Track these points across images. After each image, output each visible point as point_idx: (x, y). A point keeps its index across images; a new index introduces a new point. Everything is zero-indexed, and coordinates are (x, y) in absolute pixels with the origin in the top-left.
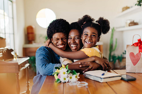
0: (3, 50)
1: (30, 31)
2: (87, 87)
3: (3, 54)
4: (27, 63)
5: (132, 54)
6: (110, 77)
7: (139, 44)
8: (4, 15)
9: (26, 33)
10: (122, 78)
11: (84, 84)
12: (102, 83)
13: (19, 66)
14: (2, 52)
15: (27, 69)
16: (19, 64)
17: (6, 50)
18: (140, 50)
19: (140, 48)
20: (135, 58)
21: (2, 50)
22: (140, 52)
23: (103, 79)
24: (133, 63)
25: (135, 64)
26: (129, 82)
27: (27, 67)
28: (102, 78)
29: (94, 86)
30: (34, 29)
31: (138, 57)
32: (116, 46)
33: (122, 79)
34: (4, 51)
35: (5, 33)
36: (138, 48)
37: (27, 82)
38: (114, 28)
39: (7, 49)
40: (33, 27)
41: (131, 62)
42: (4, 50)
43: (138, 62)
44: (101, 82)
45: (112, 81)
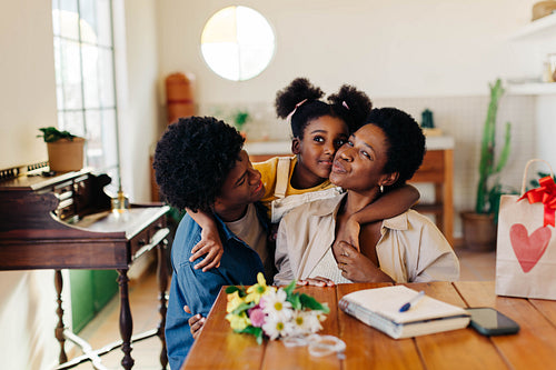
0: (73, 179)
1: (177, 96)
2: (343, 357)
3: (74, 196)
4: (159, 228)
5: (518, 231)
6: (426, 321)
7: (546, 196)
8: (80, 42)
9: (163, 100)
10: (471, 322)
11: (334, 343)
12: (398, 340)
13: (129, 243)
14: (72, 186)
15: (162, 248)
16: (129, 237)
17: (86, 177)
18: (548, 217)
19: (549, 210)
20: (528, 243)
21: (70, 182)
22: (546, 222)
23: (401, 327)
24: (521, 262)
25: (527, 265)
26: (493, 339)
27: (161, 243)
28: (397, 325)
29: (367, 353)
30: (193, 86)
31: (541, 241)
32: (504, 155)
33: (471, 326)
34: (78, 183)
35: (84, 110)
36: (541, 207)
37: (160, 297)
38: (499, 82)
39: (89, 174)
40: (190, 76)
41: (513, 257)
42: (77, 180)
43: (538, 259)
44: (396, 336)
45: (434, 335)
